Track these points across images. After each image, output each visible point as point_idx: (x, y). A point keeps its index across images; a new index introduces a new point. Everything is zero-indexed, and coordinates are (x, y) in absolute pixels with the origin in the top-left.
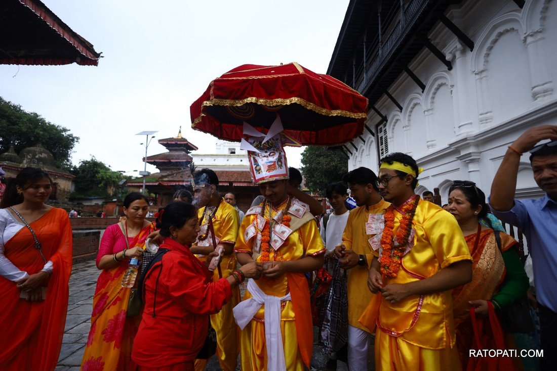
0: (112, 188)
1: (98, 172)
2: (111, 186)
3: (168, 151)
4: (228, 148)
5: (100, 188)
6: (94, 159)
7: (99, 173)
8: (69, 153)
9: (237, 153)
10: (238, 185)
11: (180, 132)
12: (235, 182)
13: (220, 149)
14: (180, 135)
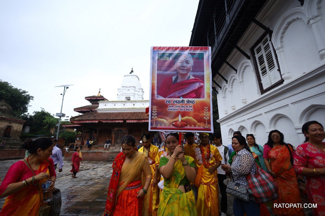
0: (53, 129)
1: (44, 119)
2: (52, 128)
3: (91, 104)
4: (125, 97)
5: (45, 129)
6: (43, 110)
7: (46, 119)
8: (26, 107)
9: (131, 99)
10: (130, 122)
11: (99, 92)
12: (128, 120)
13: (120, 98)
14: (99, 94)
